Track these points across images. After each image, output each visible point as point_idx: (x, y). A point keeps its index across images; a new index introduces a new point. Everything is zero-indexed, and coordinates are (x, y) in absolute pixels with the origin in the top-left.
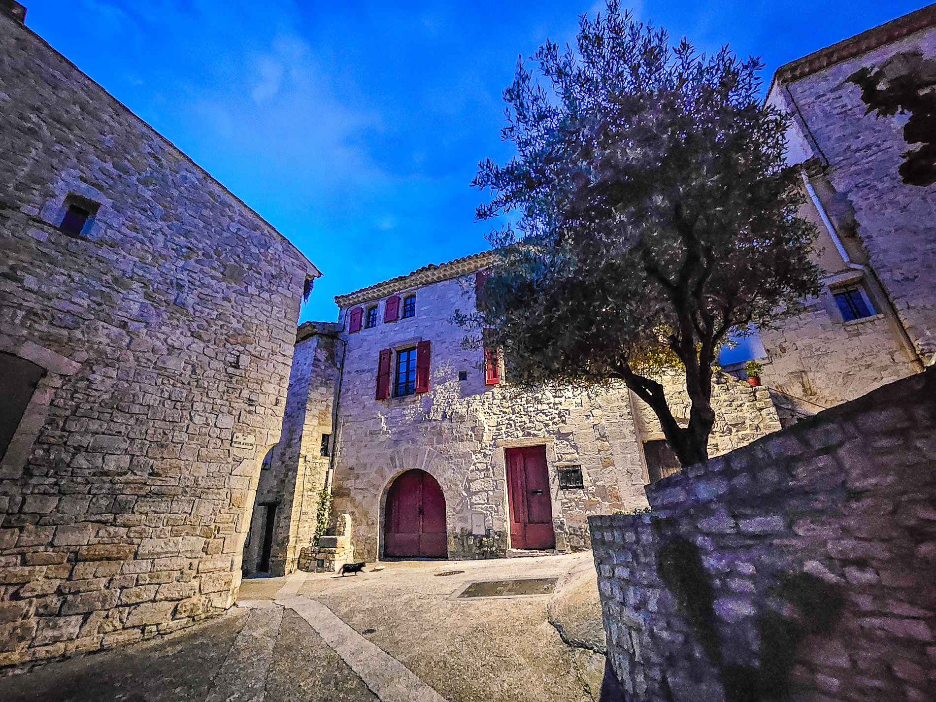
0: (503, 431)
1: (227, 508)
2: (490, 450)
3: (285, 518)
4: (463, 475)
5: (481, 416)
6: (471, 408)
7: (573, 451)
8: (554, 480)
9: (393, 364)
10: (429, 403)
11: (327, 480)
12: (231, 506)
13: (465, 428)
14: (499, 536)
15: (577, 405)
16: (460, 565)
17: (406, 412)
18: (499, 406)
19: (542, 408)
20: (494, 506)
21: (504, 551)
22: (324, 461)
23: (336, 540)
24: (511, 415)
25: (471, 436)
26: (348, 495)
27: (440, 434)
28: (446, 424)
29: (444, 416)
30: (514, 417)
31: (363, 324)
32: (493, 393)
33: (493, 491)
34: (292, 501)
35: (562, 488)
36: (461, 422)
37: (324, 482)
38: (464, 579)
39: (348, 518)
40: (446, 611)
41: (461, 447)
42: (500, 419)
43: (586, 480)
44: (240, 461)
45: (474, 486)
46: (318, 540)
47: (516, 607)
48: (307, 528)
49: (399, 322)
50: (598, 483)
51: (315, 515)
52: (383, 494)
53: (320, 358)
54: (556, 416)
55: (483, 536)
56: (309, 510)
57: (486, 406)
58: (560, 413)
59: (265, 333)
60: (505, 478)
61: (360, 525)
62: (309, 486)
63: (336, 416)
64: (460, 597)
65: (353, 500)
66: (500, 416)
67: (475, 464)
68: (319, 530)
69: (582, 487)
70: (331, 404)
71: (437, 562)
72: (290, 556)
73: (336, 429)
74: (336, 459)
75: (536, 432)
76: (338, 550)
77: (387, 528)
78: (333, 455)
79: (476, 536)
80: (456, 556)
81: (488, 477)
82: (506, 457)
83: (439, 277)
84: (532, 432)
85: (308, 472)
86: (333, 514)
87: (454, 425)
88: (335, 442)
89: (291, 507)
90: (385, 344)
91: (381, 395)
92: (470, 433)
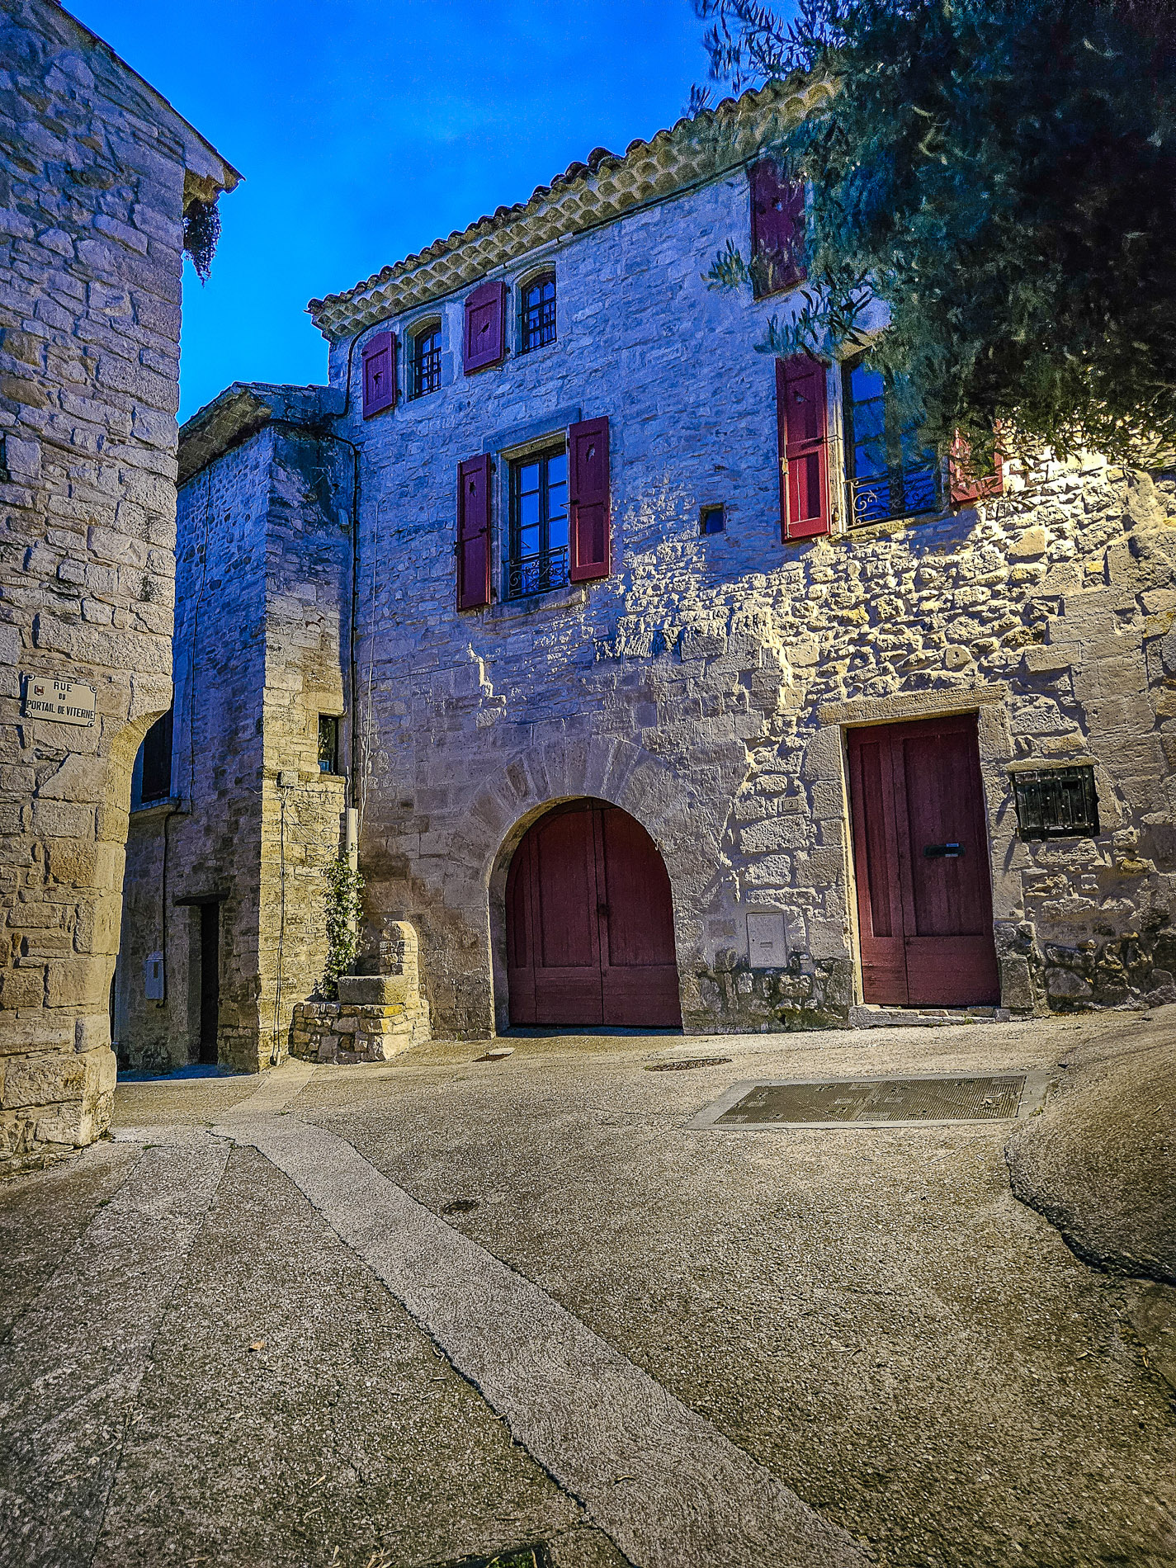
0: (839, 678)
1: (39, 887)
2: (799, 735)
3: (244, 933)
4: (720, 808)
5: (772, 639)
6: (740, 615)
7: (1069, 723)
8: (1000, 814)
9: (500, 500)
10: (611, 611)
11: (344, 836)
12: (51, 883)
13: (723, 676)
14: (829, 970)
15: (1090, 578)
16: (716, 1047)
17: (545, 640)
18: (827, 604)
19: (968, 599)
20: (812, 891)
21: (843, 1011)
22: (331, 787)
23: (378, 987)
24: (866, 628)
25: (741, 697)
26: (402, 873)
27: (647, 695)
28: (663, 668)
29: (658, 647)
30: (874, 634)
31: (403, 385)
32: (809, 565)
33: (809, 850)
34: (256, 890)
35: (1025, 836)
36: (710, 660)
37: (336, 842)
38: (731, 1077)
39: (408, 930)
40: (683, 1157)
41: (711, 732)
42: (832, 642)
43: (1111, 810)
44: (58, 760)
45: (751, 840)
46: (335, 985)
47: (898, 1152)
48: (303, 958)
49: (510, 366)
50: (1149, 818)
51: (322, 925)
52: (498, 867)
53: (287, 497)
54: (1017, 620)
55: (780, 971)
56: (303, 911)
57: (786, 605)
58: (1029, 609)
59: (75, 370)
60: (846, 814)
61: (443, 946)
62: (298, 851)
63: (350, 664)
64: (720, 1121)
65: (417, 887)
66: (831, 634)
67: (753, 777)
68: (334, 961)
69: (1094, 832)
70: (335, 632)
71: (650, 1039)
72: (268, 1024)
73: (355, 700)
74: (365, 781)
75: (944, 674)
76: (387, 1010)
77: (512, 953)
78: (354, 770)
79: (760, 973)
80: (703, 1025)
81: (793, 811)
82: (849, 755)
83: (627, 199)
84: (934, 674)
85: (291, 817)
86: (371, 920)
87: (687, 669)
88: (355, 736)
89: (256, 903)
90: (473, 440)
91: (469, 597)
92: (737, 688)
